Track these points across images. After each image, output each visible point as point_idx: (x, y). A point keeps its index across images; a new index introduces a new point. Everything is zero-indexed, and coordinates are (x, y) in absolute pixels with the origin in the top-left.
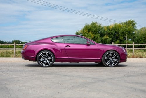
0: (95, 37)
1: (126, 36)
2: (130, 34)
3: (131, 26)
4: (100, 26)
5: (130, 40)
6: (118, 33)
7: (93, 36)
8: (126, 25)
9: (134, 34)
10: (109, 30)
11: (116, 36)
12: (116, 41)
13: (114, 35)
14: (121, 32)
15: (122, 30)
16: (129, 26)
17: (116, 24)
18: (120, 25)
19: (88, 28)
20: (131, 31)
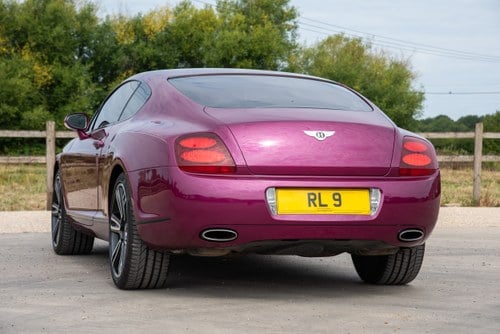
0: (57, 81)
3: (269, 25)
4: (87, 16)
7: (44, 73)
8: (241, 17)
10: (142, 43)
15: (218, 44)
16: (259, 22)
17: (185, 5)
18: (206, 16)
19: (13, 20)
20: (270, 52)
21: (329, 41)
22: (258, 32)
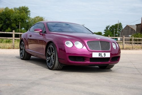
1: (19, 24)
2: (23, 22)
3: (24, 13)
5: (23, 28)
6: (9, 19)
8: (19, 11)
9: (28, 23)
11: (7, 23)
12: (7, 28)
13: (5, 22)
14: (13, 18)
15: (14, 16)
16: (22, 12)
17: (7, 8)
18: (12, 10)
20: (25, 18)
21: (37, 17)
22: (22, 14)
